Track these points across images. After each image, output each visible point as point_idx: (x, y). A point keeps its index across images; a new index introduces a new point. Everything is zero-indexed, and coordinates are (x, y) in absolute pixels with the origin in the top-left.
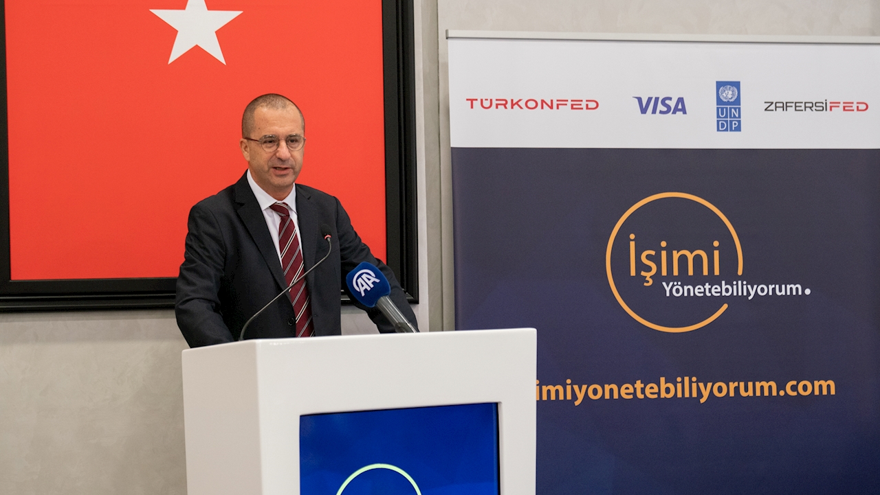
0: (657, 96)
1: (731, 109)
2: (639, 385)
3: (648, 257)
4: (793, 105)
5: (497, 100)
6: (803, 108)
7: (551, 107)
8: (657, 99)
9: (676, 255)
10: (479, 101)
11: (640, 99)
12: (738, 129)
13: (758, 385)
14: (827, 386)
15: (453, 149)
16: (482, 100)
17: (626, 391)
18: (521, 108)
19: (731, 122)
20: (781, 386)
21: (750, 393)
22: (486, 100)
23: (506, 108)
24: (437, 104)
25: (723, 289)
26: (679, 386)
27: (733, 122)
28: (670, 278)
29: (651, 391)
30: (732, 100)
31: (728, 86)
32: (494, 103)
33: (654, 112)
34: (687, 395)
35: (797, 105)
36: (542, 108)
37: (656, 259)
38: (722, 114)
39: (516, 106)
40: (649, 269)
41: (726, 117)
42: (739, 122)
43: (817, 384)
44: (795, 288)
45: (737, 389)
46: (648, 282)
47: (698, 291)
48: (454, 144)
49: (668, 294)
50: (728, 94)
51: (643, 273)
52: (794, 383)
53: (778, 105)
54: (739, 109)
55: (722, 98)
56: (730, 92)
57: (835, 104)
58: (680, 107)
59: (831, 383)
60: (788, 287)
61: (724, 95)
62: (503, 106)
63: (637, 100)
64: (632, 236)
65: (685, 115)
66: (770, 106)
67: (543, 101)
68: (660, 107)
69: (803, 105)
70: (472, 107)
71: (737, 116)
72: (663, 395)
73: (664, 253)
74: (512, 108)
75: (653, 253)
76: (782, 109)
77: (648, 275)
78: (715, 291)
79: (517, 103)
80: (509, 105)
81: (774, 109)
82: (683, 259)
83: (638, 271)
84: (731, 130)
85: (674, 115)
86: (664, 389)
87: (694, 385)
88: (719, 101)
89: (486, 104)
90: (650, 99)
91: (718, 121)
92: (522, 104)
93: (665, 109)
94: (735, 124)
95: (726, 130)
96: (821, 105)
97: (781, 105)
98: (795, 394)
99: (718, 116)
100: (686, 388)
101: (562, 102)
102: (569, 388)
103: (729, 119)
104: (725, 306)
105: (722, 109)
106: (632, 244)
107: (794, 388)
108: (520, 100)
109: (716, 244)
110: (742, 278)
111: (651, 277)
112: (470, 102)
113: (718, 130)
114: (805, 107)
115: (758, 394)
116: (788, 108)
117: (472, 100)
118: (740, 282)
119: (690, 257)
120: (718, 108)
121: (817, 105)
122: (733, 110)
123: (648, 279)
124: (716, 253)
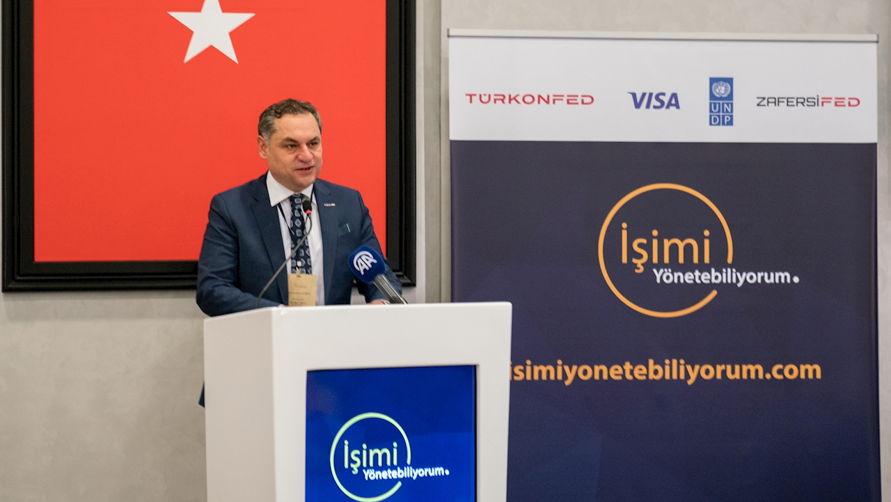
0: (651, 92)
1: (723, 104)
2: (628, 366)
3: (640, 245)
4: (785, 100)
5: (495, 95)
6: (795, 103)
7: (548, 102)
8: (651, 95)
9: (667, 244)
10: (478, 97)
11: (634, 95)
12: (730, 123)
13: (745, 368)
14: (812, 370)
15: (453, 143)
16: (480, 96)
17: (615, 372)
18: (518, 102)
19: (723, 116)
20: (767, 370)
21: (737, 376)
22: (485, 95)
23: (503, 102)
24: (438, 97)
25: (712, 277)
26: (667, 368)
27: (726, 117)
28: (661, 265)
29: (639, 372)
30: (725, 96)
31: (721, 83)
32: (493, 98)
33: (648, 107)
34: (675, 377)
35: (789, 100)
36: (539, 102)
37: (648, 248)
38: (715, 108)
39: (513, 102)
40: (640, 256)
41: (719, 111)
42: (731, 117)
43: (803, 368)
44: (783, 276)
45: (724, 372)
46: (639, 269)
47: (688, 278)
48: (453, 137)
49: (658, 281)
50: (721, 90)
51: (634, 261)
52: (780, 366)
53: (770, 100)
54: (732, 104)
55: (715, 93)
56: (723, 88)
57: (826, 100)
58: (673, 102)
59: (817, 367)
60: (777, 275)
61: (717, 90)
62: (501, 102)
63: (631, 96)
64: (624, 225)
65: (678, 110)
66: (763, 101)
67: (540, 96)
68: (654, 102)
69: (795, 101)
70: (471, 102)
71: (729, 111)
72: (652, 376)
73: (655, 242)
74: (510, 102)
75: (644, 241)
76: (774, 104)
77: (639, 262)
78: (705, 278)
79: (515, 98)
80: (507, 100)
81: (766, 104)
82: (674, 248)
83: (629, 259)
84: (723, 124)
85: (667, 110)
86: (652, 371)
87: (682, 368)
88: (712, 97)
89: (485, 99)
90: (644, 95)
91: (711, 116)
92: (519, 98)
93: (658, 104)
94: (727, 118)
95: (719, 124)
96: (813, 100)
97: (773, 100)
98: (780, 377)
99: (711, 111)
100: (674, 370)
101: (558, 97)
102: (560, 369)
103: (721, 114)
104: (714, 293)
105: (715, 104)
106: (624, 233)
107: (780, 372)
108: (517, 95)
109: (707, 233)
110: (731, 266)
111: (643, 265)
112: (469, 97)
113: (711, 124)
114: (797, 102)
115: (745, 376)
116: (780, 104)
117: (471, 96)
118: (729, 270)
119: (681, 245)
120: (711, 104)
121: (809, 100)
122: (725, 105)
123: (639, 265)
124: (707, 242)
